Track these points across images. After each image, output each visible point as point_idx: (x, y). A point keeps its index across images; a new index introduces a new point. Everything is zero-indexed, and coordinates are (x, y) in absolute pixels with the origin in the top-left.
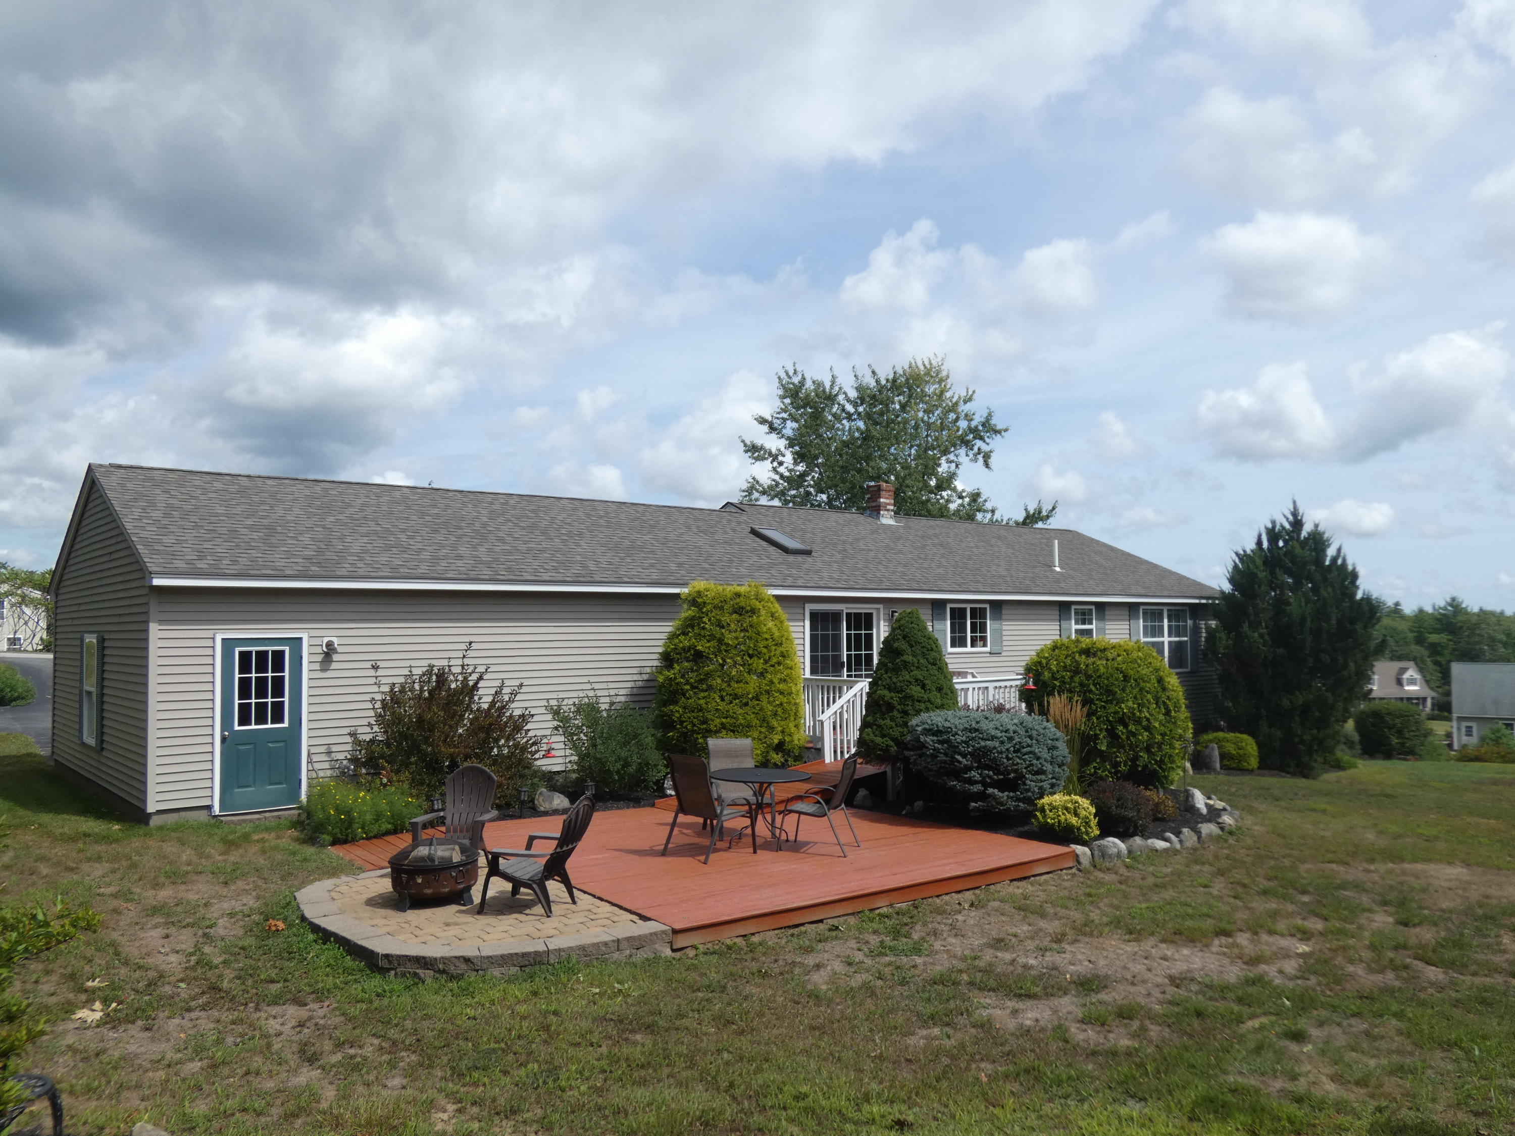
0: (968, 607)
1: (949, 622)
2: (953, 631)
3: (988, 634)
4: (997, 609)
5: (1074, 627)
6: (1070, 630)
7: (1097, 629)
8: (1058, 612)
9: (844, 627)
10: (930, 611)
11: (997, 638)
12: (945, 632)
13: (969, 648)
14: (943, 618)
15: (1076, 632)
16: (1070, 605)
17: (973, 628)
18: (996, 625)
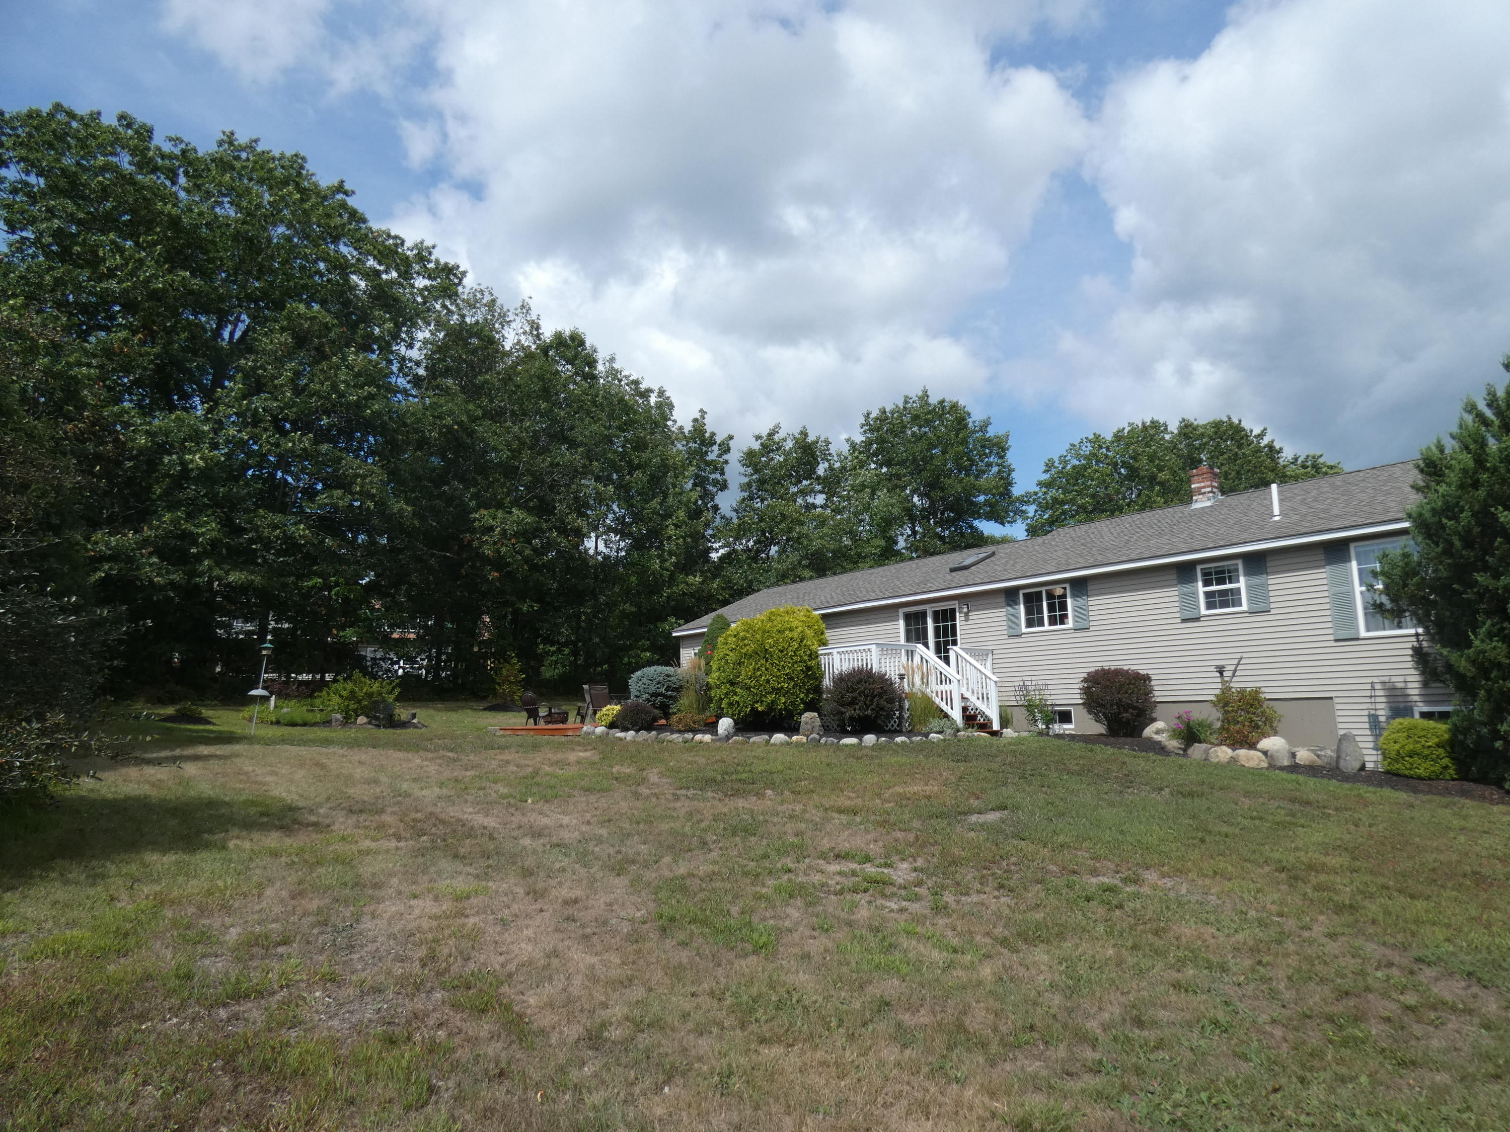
0: (1044, 589)
1: (1022, 607)
2: (1026, 614)
3: (1070, 612)
4: (1080, 586)
5: (1201, 589)
6: (1195, 594)
7: (1249, 587)
8: (1175, 576)
9: (930, 621)
10: (1003, 599)
11: (1082, 614)
12: (1017, 615)
13: (1047, 627)
14: (1016, 603)
15: (1208, 595)
16: (1192, 564)
17: (1051, 608)
18: (1081, 601)
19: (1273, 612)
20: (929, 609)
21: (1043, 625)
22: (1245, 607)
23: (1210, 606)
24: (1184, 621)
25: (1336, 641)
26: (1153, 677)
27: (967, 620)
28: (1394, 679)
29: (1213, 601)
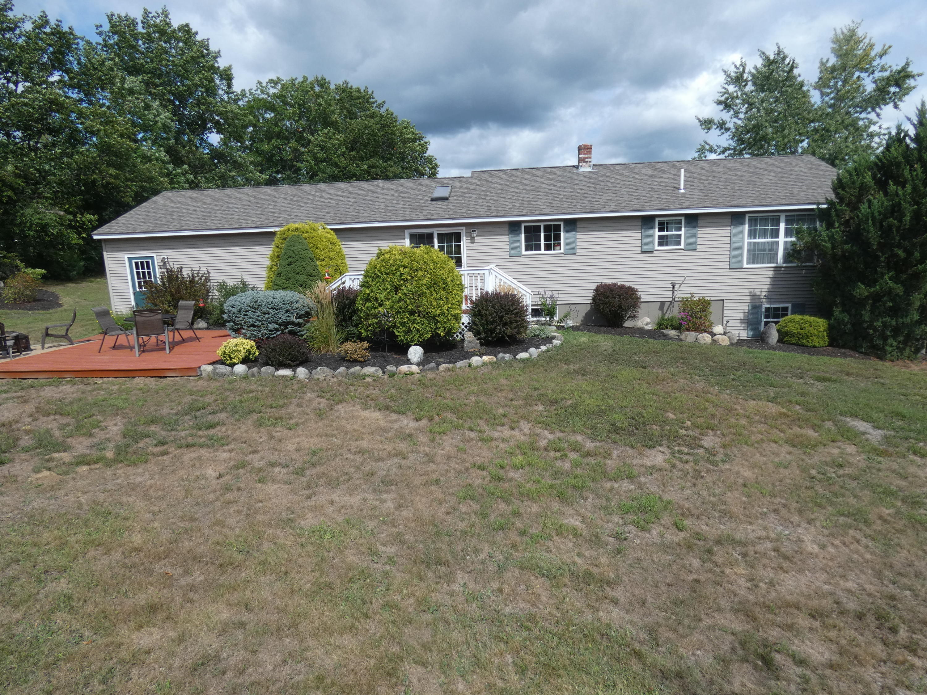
0: (542, 225)
1: (523, 236)
2: (526, 241)
3: (562, 242)
4: (572, 224)
5: (657, 233)
6: (653, 236)
7: (686, 234)
8: (640, 224)
9: (436, 241)
10: (507, 229)
11: (572, 243)
12: (519, 241)
13: (543, 251)
14: (519, 232)
15: (660, 237)
16: (653, 217)
17: (547, 238)
18: (571, 235)
19: (698, 250)
20: (436, 231)
21: (540, 250)
22: (682, 247)
23: (660, 244)
24: (643, 252)
25: (730, 269)
26: (640, 290)
27: (472, 243)
28: (756, 290)
29: (663, 241)
